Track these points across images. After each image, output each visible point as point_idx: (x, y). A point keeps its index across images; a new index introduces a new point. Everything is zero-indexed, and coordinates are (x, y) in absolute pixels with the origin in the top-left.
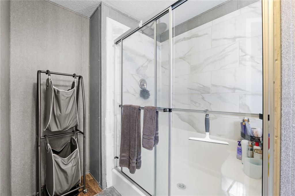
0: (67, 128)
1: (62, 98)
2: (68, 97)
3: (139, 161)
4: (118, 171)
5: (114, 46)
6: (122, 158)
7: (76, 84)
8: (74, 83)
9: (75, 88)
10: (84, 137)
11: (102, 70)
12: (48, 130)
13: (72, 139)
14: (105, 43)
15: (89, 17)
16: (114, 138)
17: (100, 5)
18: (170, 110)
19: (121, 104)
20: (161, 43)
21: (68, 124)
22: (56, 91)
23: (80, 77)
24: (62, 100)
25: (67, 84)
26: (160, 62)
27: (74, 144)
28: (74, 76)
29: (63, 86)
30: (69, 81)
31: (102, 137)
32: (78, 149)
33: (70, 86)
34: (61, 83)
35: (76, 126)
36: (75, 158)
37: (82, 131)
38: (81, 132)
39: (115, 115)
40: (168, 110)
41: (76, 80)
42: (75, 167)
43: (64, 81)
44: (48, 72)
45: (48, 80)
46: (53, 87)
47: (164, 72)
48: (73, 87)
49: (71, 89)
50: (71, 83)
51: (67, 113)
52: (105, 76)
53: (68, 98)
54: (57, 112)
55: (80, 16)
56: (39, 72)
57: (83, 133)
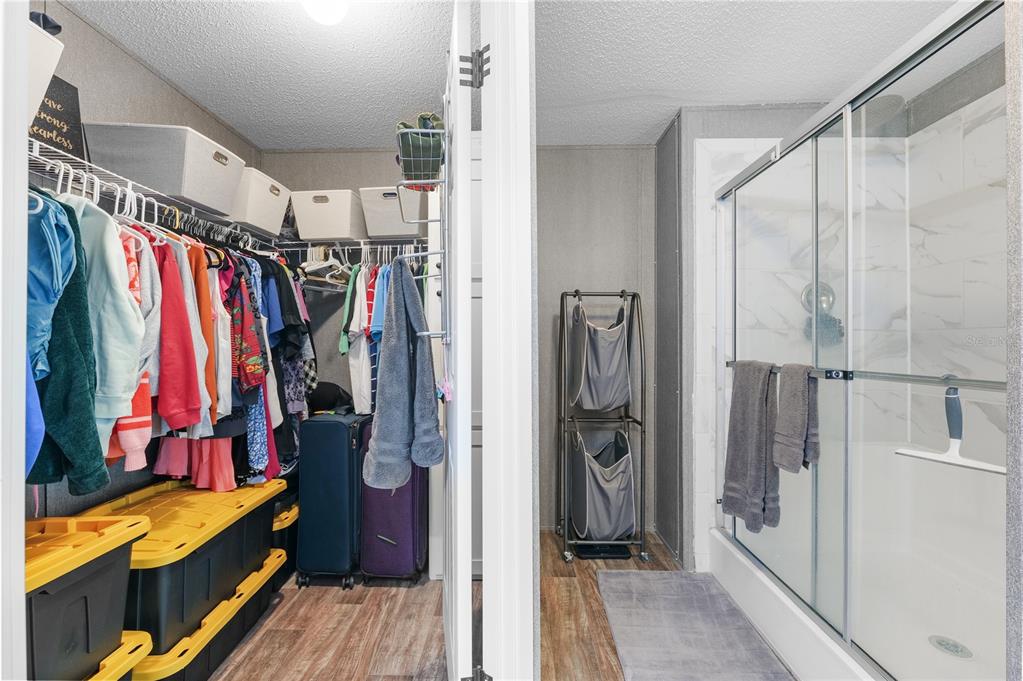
0: (608, 406)
1: (601, 344)
2: (611, 343)
3: (770, 505)
4: (726, 535)
5: (715, 207)
6: (730, 494)
7: (626, 313)
8: (622, 310)
9: (625, 322)
10: (643, 432)
11: (684, 274)
12: (579, 405)
13: (618, 434)
14: (692, 206)
15: (654, 143)
16: (716, 447)
17: (679, 116)
18: (847, 375)
19: (731, 359)
20: (907, 139)
21: (611, 398)
22: (592, 330)
23: (635, 296)
24: (603, 347)
25: (608, 312)
26: (904, 211)
27: (621, 445)
28: (622, 294)
29: (601, 317)
30: (612, 306)
31: (684, 439)
32: (630, 454)
33: (613, 318)
34: (598, 312)
35: (627, 406)
36: (623, 472)
37: (639, 420)
38: (635, 421)
39: (719, 389)
40: (841, 374)
41: (627, 305)
42: (623, 493)
43: (602, 306)
44: (577, 294)
45: (577, 308)
46: (587, 322)
47: (923, 245)
48: (620, 321)
49: (617, 325)
50: (618, 310)
51: (610, 374)
52: (692, 290)
53: (613, 345)
54: (594, 372)
55: (634, 149)
56: (564, 296)
57: (640, 424)
